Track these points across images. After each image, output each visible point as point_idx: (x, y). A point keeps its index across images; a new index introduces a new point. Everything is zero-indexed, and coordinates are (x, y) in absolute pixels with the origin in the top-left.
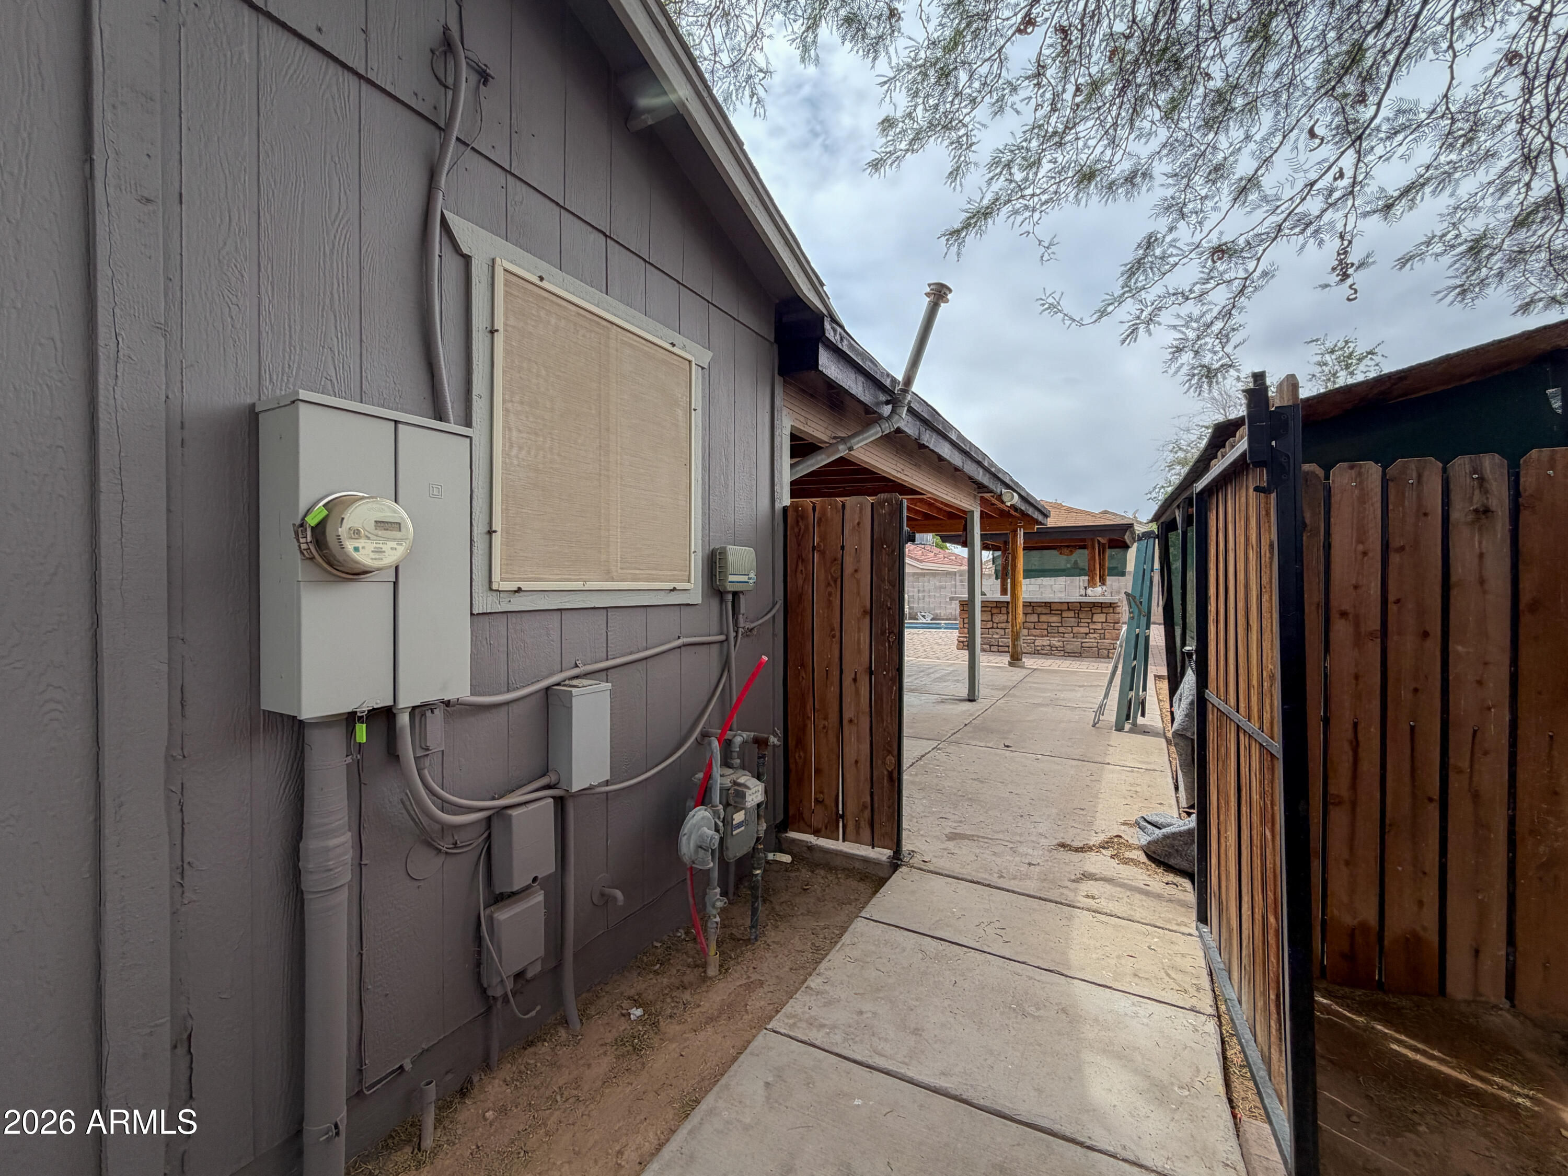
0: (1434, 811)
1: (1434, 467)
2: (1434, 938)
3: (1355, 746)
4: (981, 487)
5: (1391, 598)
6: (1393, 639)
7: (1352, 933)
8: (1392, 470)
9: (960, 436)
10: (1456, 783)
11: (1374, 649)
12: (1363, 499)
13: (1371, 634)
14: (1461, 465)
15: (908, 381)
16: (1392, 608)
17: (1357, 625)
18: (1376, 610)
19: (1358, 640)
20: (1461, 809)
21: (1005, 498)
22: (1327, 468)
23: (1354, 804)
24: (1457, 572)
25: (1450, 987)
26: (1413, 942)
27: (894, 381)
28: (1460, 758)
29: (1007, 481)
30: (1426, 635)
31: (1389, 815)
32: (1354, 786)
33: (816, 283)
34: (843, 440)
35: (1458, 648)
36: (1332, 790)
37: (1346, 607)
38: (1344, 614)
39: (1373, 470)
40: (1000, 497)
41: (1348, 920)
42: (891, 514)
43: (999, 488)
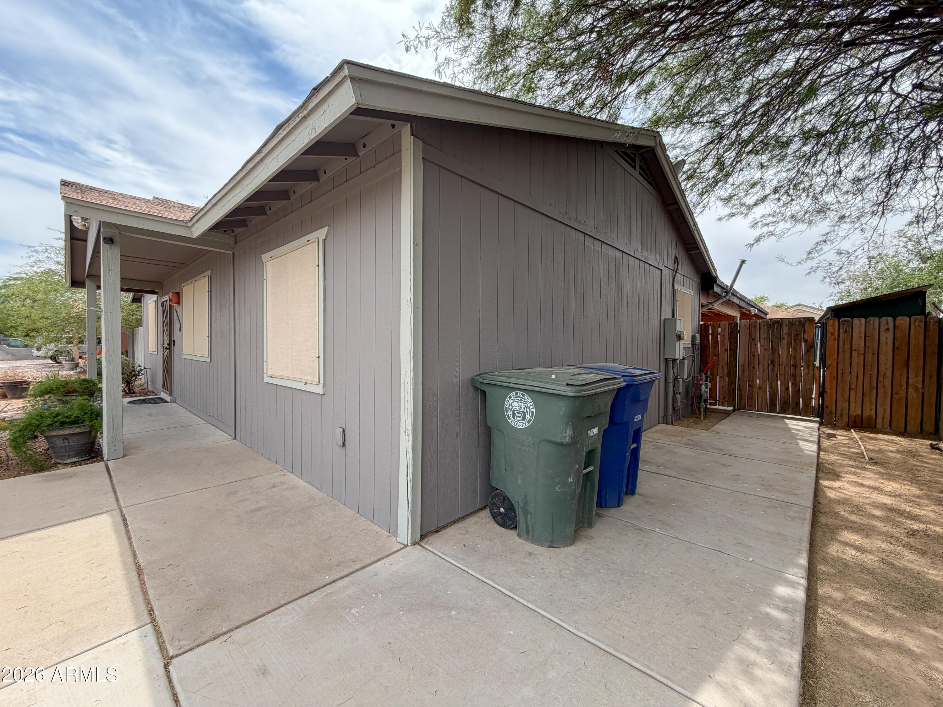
0: (875, 390)
1: (877, 319)
2: (874, 416)
3: (857, 377)
4: (740, 307)
5: (866, 346)
6: (867, 355)
7: (855, 417)
8: (867, 320)
9: (740, 294)
10: (880, 385)
11: (862, 357)
12: (861, 326)
13: (862, 354)
14: (883, 319)
15: (732, 286)
16: (867, 348)
17: (858, 352)
18: (863, 349)
19: (858, 356)
20: (881, 390)
21: (752, 312)
22: (852, 319)
23: (856, 389)
24: (881, 340)
25: (877, 426)
26: (869, 417)
27: (727, 286)
28: (881, 379)
29: (753, 305)
30: (874, 354)
31: (864, 392)
32: (856, 386)
33: (715, 270)
34: (711, 303)
35: (881, 357)
36: (851, 387)
37: (856, 348)
38: (855, 350)
39: (863, 320)
40: (749, 311)
41: (855, 414)
42: (734, 326)
43: (748, 307)
